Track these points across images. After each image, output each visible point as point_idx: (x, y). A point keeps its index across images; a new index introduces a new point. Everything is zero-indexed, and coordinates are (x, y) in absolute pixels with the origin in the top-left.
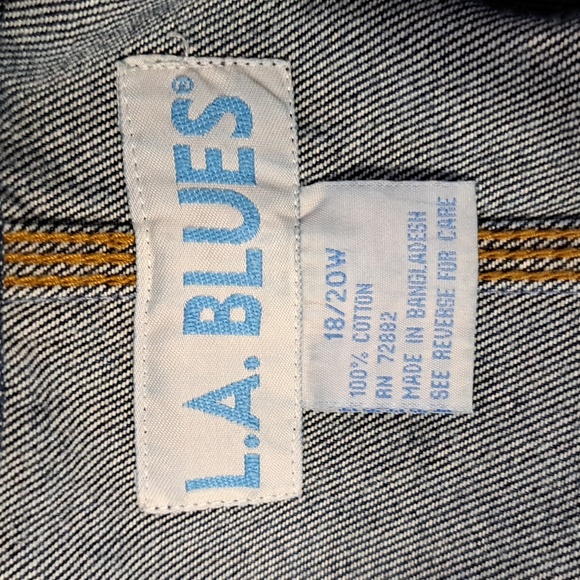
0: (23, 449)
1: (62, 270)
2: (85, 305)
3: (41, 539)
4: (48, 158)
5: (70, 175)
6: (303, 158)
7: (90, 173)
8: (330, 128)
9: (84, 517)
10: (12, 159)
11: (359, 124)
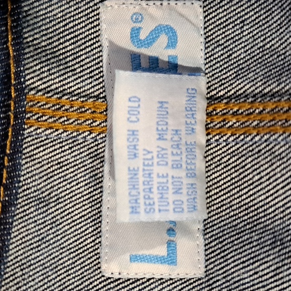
0: (28, 222)
1: (65, 121)
2: (77, 143)
3: (37, 280)
4: (61, 57)
5: (73, 68)
6: (208, 60)
7: (84, 68)
8: (225, 42)
9: (65, 272)
10: (40, 55)
11: (244, 39)
